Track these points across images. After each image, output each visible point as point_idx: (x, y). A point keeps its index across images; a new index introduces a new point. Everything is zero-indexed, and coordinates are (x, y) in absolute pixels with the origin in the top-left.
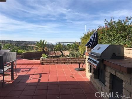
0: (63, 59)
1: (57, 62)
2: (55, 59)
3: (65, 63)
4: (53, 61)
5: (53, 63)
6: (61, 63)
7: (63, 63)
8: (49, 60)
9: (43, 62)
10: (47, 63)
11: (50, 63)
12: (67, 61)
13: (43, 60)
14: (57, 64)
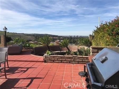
0: (68, 57)
2: (58, 57)
3: (71, 62)
4: (56, 59)
6: (65, 62)
7: (69, 62)
8: (52, 58)
9: (46, 59)
10: (51, 61)
11: (54, 61)
12: (73, 60)
13: (46, 58)
14: (61, 62)
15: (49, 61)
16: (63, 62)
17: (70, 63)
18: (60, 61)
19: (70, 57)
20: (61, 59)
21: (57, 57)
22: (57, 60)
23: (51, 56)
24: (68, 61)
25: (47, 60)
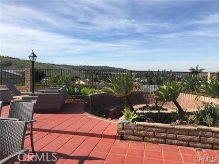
0: (184, 130)
1: (165, 138)
2: (157, 127)
3: (191, 144)
4: (151, 133)
5: (154, 139)
6: (176, 142)
7: (185, 143)
8: (140, 130)
9: (124, 132)
10: (137, 138)
11: (144, 137)
12: (197, 138)
13: (123, 128)
14: (165, 143)
15: (132, 137)
16: (169, 141)
17: (188, 146)
18: (161, 140)
19: (189, 130)
20: (163, 135)
21: (154, 129)
22: (154, 136)
23: (137, 125)
24: (183, 140)
25: (127, 134)
